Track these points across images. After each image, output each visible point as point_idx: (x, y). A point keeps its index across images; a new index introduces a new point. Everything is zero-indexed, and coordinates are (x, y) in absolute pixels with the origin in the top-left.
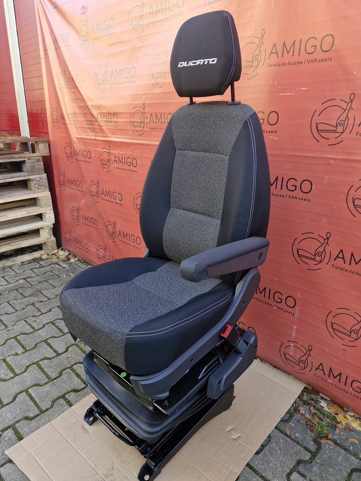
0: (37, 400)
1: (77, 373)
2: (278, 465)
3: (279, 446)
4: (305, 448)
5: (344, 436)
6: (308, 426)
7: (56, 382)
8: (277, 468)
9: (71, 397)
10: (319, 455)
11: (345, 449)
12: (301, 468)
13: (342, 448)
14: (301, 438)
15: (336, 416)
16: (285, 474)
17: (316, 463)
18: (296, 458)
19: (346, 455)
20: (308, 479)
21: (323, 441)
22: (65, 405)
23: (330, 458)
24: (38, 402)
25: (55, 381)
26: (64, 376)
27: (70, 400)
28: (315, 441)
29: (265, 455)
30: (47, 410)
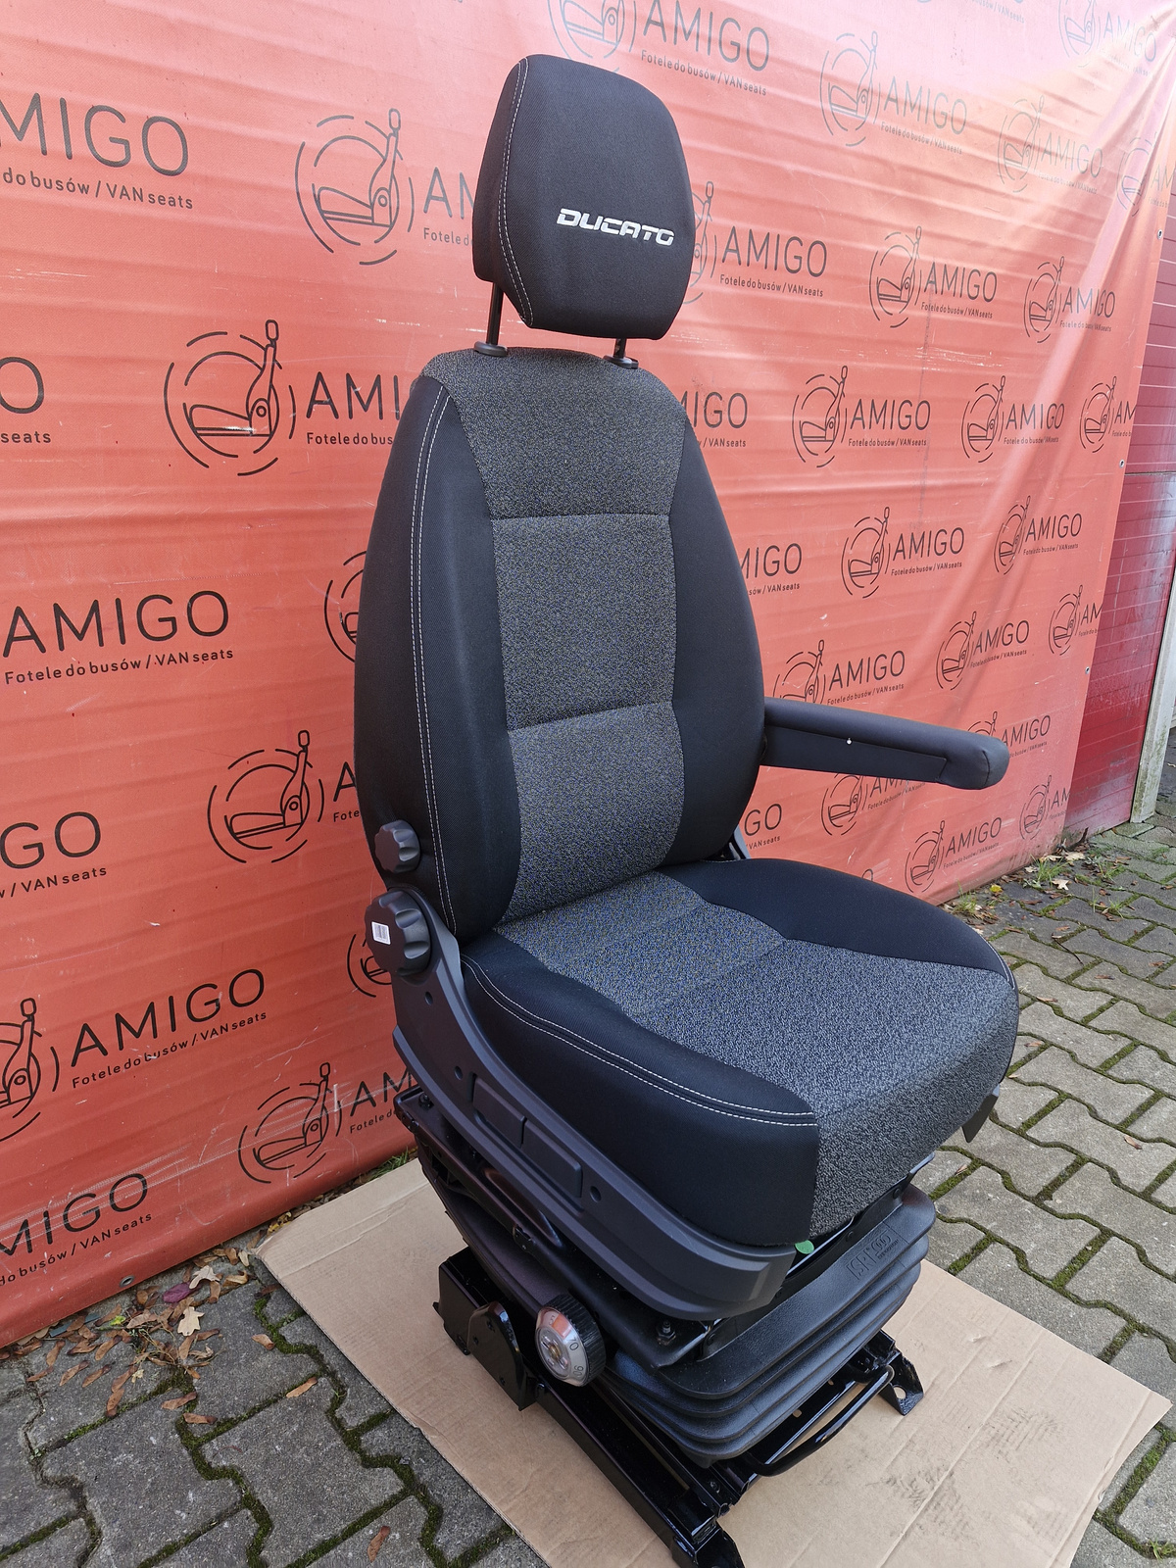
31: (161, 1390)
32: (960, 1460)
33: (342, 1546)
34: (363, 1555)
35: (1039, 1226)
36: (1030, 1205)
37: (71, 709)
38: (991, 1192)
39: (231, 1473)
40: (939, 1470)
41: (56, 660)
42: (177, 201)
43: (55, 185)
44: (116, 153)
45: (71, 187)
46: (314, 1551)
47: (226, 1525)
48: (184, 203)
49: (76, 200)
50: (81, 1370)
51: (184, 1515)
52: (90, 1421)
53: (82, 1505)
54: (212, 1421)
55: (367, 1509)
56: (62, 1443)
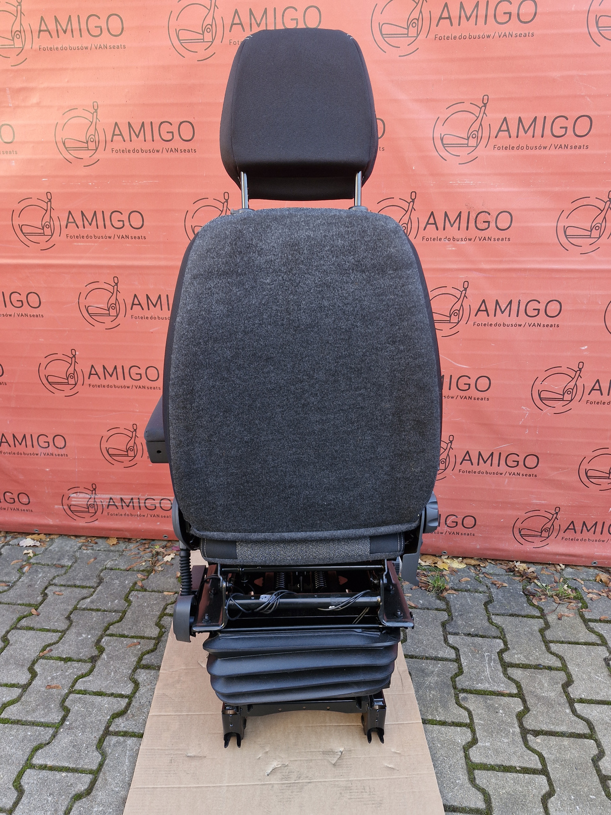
0: (66, 764)
1: (93, 692)
2: (431, 638)
3: (416, 622)
4: (437, 609)
5: (456, 580)
6: (422, 588)
7: (71, 724)
8: (432, 642)
9: (122, 725)
10: (452, 608)
11: (466, 591)
12: (449, 629)
13: (463, 591)
14: (426, 603)
15: (436, 565)
16: (442, 642)
17: (457, 617)
18: (439, 623)
19: (470, 595)
20: (462, 634)
21: (445, 594)
22: (124, 741)
23: (462, 605)
24: (71, 766)
25: (68, 723)
26: (75, 708)
27: (125, 729)
28: (439, 598)
29: (412, 637)
30: (101, 765)
31: (143, 571)
32: (321, 782)
33: (126, 639)
34: (127, 645)
35: (506, 741)
36: (518, 730)
37: (151, 331)
38: (503, 709)
39: (129, 603)
40: (307, 777)
41: (146, 313)
42: (191, 151)
43: (148, 151)
44: (169, 137)
45: (153, 151)
46: (119, 635)
47: (114, 613)
48: (193, 151)
49: (156, 155)
50: (136, 554)
51: (110, 604)
52: (122, 568)
53: (97, 587)
54: (142, 587)
55: (142, 635)
56: (112, 569)
